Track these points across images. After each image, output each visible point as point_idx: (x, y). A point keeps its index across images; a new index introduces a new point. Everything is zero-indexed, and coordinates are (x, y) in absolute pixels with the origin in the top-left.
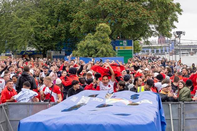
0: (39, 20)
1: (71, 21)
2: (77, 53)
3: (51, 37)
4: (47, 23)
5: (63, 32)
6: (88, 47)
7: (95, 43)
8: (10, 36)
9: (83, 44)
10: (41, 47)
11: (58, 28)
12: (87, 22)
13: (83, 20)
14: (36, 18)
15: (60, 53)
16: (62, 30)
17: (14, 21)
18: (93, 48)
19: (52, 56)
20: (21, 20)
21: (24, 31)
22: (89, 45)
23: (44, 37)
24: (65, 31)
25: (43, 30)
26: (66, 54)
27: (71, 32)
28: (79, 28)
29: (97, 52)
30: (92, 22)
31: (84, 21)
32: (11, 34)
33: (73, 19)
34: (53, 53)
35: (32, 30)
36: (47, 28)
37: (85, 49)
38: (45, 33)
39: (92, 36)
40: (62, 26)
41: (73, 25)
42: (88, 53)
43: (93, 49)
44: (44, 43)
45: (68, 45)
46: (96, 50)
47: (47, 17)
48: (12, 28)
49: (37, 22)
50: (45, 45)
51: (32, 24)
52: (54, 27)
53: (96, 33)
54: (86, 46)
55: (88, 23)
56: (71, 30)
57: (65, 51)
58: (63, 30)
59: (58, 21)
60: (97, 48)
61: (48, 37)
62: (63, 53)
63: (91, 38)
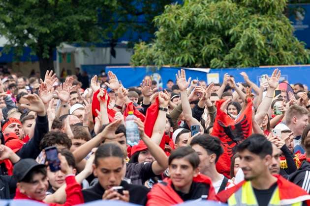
6: (196, 26)
9: (177, 17)
15: (113, 53)
22: (199, 21)
34: (82, 55)
37: (184, 34)
43: (215, 37)
44: (41, 15)
46: (226, 39)
54: (189, 24)
60: (231, 32)
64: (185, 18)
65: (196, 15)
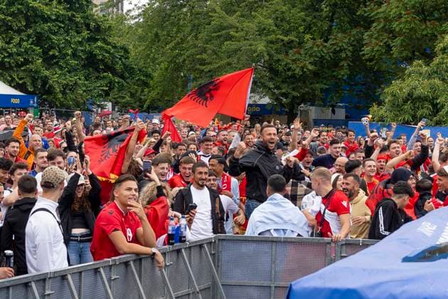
0: (281, 21)
1: (367, 28)
2: (382, 112)
3: (310, 67)
4: (301, 29)
5: (343, 55)
6: (414, 96)
7: (433, 88)
8: (203, 63)
9: (401, 89)
10: (285, 95)
11: (332, 44)
12: (411, 30)
13: (400, 23)
14: (273, 16)
15: (333, 112)
16: (341, 51)
17: (213, 23)
18: (427, 100)
19: (311, 120)
20: (232, 20)
21: (239, 50)
22: (417, 93)
23: (294, 67)
24: (349, 54)
25: (291, 48)
26: (349, 115)
27: (367, 57)
28: (389, 45)
29: (438, 111)
30: (423, 30)
31: (402, 26)
32: (204, 56)
33: (373, 22)
34: (313, 112)
35: (261, 47)
36: (301, 44)
37: (405, 101)
38: (297, 56)
39: (425, 69)
40: (340, 39)
41: (371, 36)
42: (413, 113)
43: (427, 105)
44: (293, 83)
45: (355, 93)
46: (435, 106)
47: (303, 13)
48: (207, 42)
49: (276, 25)
50: (294, 89)
51: (262, 31)
52: (319, 41)
53: (437, 60)
54: (409, 94)
55: (412, 33)
56: (366, 49)
57: (346, 107)
58: (345, 49)
59: (331, 26)
60: (438, 101)
61: (302, 68)
62: (341, 114)
63: (421, 74)
64: (406, 91)
65: (415, 89)
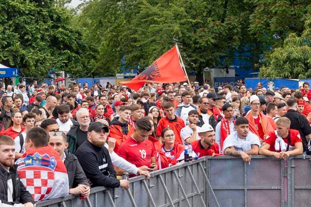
0: (190, 8)
1: (252, 12)
3: (213, 41)
4: (205, 14)
5: (235, 31)
6: (291, 58)
7: (304, 52)
8: (135, 40)
9: (282, 54)
10: (195, 61)
11: (227, 24)
12: (283, 11)
13: (276, 7)
14: (184, 5)
15: (227, 72)
16: (234, 28)
17: (141, 12)
18: (300, 61)
19: (212, 78)
20: (155, 9)
21: (161, 30)
22: (293, 56)
23: (200, 41)
24: (239, 30)
25: (198, 28)
26: (238, 74)
27: (251, 32)
28: (268, 22)
29: (308, 69)
30: (292, 11)
31: (276, 9)
32: (136, 36)
33: (256, 6)
34: (214, 73)
35: (177, 27)
36: (204, 25)
37: (285, 62)
38: (203, 33)
39: (298, 39)
40: (233, 20)
41: (255, 17)
42: (290, 70)
43: (300, 64)
44: (200, 53)
45: (243, 58)
46: (306, 64)
47: (205, 3)
48: (138, 25)
49: (186, 12)
50: (201, 57)
51: (177, 16)
52: (218, 22)
53: (306, 32)
54: (287, 57)
55: (284, 13)
56: (252, 26)
57: (236, 68)
58: (237, 27)
59: (225, 11)
60: (308, 61)
61: (207, 41)
62: (232, 73)
63: (295, 43)
64: (285, 55)
65: (291, 53)
